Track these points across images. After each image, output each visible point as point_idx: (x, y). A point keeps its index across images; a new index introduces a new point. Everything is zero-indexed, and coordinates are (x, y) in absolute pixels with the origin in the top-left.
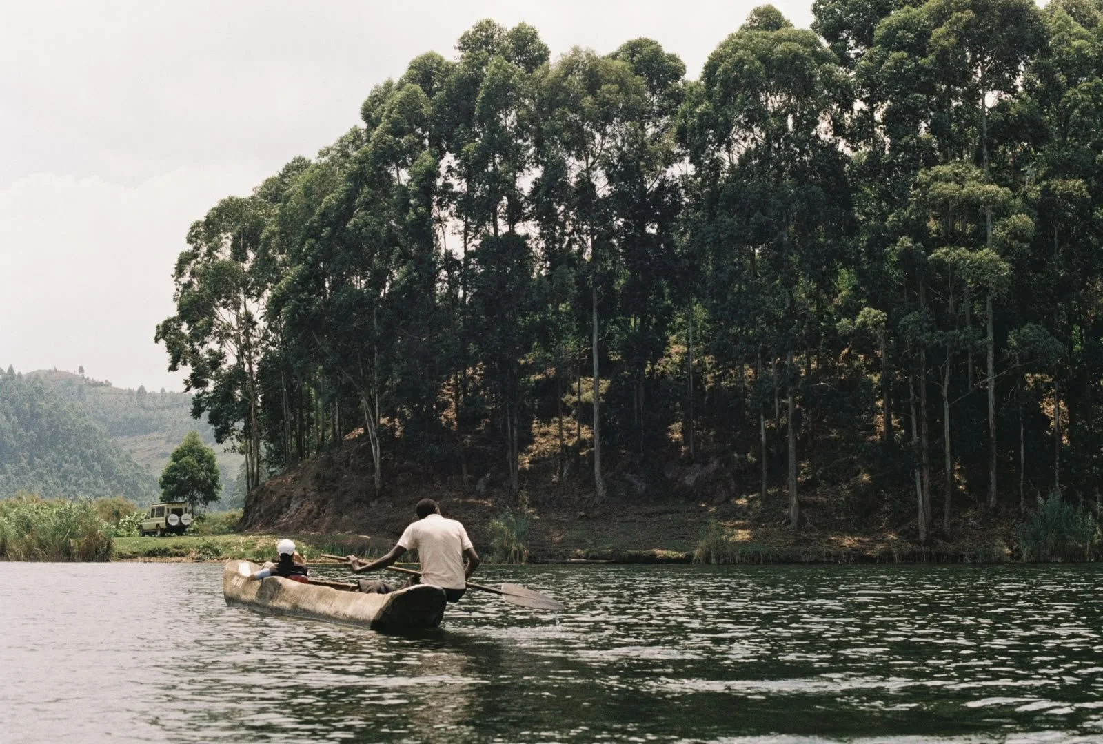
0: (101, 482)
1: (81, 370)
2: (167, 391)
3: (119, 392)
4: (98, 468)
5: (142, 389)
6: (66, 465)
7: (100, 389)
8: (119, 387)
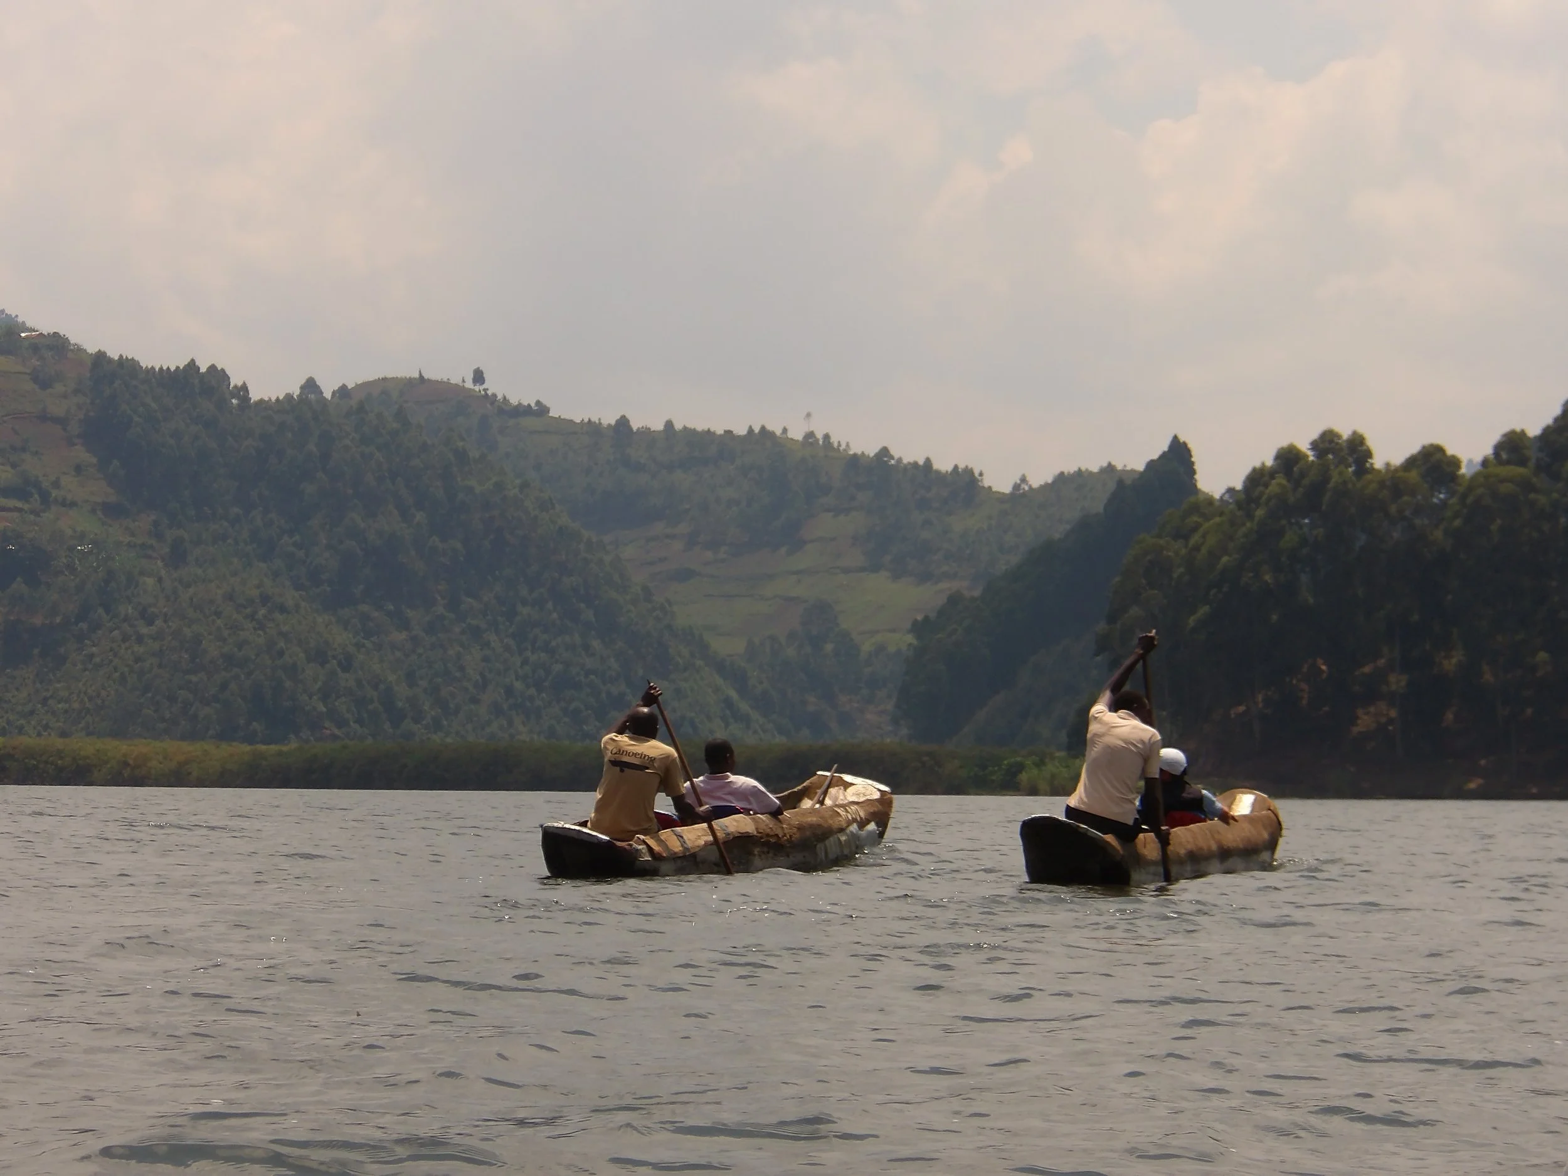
0: (596, 644)
1: (479, 377)
2: (678, 426)
3: (566, 428)
4: (589, 615)
5: (623, 422)
6: (525, 611)
7: (528, 422)
8: (566, 416)
